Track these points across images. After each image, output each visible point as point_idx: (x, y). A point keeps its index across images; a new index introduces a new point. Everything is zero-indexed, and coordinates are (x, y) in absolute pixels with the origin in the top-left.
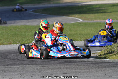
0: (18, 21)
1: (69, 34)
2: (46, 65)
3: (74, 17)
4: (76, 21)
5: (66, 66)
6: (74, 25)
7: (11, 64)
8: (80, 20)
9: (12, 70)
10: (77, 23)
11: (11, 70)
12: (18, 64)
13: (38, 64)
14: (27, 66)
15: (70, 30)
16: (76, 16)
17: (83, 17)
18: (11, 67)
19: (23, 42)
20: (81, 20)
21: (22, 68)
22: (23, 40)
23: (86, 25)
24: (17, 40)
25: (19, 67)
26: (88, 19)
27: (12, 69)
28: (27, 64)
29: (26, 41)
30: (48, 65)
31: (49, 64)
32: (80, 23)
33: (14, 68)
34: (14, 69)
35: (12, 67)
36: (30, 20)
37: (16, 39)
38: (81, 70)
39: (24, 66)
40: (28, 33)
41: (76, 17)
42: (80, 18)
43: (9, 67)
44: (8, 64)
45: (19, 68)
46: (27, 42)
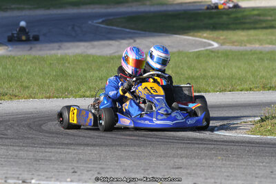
0: (68, 45)
1: (187, 76)
2: (132, 149)
3: (200, 37)
4: (204, 47)
5: (180, 152)
6: (198, 55)
7: (50, 144)
8: (212, 45)
9: (53, 158)
10: (207, 50)
11: (51, 157)
12: (67, 144)
13: (113, 146)
14: (88, 150)
15: (190, 68)
16: (205, 35)
17: (222, 38)
18: (50, 150)
19: (80, 93)
20: (216, 45)
21: (76, 154)
22: (79, 90)
23: (227, 55)
24: (66, 89)
25: (70, 151)
26: (233, 43)
27: (54, 156)
28: (87, 145)
29: (86, 91)
30: (137, 149)
31: (139, 146)
32: (212, 51)
33: (57, 153)
34: (57, 155)
35: (53, 150)
36: (96, 43)
37: (64, 86)
38: (213, 161)
39: (81, 150)
40: (91, 74)
41: (205, 38)
42: (213, 41)
43: (47, 150)
44: (44, 144)
45: (69, 153)
46: (88, 93)
